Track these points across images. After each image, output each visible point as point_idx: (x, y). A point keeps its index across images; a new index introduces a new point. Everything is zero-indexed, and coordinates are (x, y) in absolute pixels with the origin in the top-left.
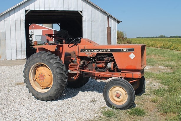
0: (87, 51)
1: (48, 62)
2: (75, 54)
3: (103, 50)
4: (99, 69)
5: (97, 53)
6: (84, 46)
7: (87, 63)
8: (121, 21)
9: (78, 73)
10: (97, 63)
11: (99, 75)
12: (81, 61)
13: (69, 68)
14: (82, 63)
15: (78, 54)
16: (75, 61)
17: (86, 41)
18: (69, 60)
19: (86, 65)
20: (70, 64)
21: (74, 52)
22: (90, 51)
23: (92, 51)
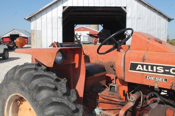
0: (152, 69)
2: (114, 70)
6: (144, 52)
7: (146, 99)
8: (174, 19)
12: (128, 92)
13: (98, 103)
14: (133, 101)
15: (123, 76)
16: (115, 87)
17: (149, 39)
18: (100, 82)
19: (145, 105)
20: (102, 93)
21: (113, 66)
22: (162, 71)
23: (168, 71)
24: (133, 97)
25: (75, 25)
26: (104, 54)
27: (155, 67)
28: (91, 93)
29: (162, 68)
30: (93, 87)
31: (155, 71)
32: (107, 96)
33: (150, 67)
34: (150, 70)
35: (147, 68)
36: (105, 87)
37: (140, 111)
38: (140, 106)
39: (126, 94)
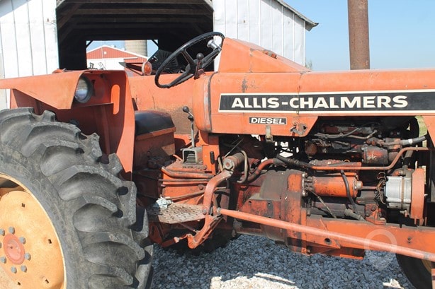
0: (260, 103)
1: (33, 172)
2: (192, 119)
3: (357, 99)
4: (322, 204)
5: (320, 118)
6: (244, 74)
7: (254, 166)
9: (210, 220)
10: (312, 172)
11: (327, 240)
12: (220, 156)
13: (163, 187)
14: (229, 168)
15: (208, 123)
16: (193, 152)
17: (252, 50)
18: (163, 148)
19: (253, 176)
20: (170, 167)
21: (188, 108)
22: (277, 105)
23: (286, 103)
24: (230, 161)
25: (88, 42)
26: (168, 87)
27: (264, 100)
28: (146, 169)
29: (277, 99)
30: (149, 157)
31: (264, 106)
32: (180, 171)
33: (255, 100)
34: (256, 105)
35: (251, 103)
36: (175, 159)
37: (244, 190)
38: (243, 179)
39: (217, 161)
